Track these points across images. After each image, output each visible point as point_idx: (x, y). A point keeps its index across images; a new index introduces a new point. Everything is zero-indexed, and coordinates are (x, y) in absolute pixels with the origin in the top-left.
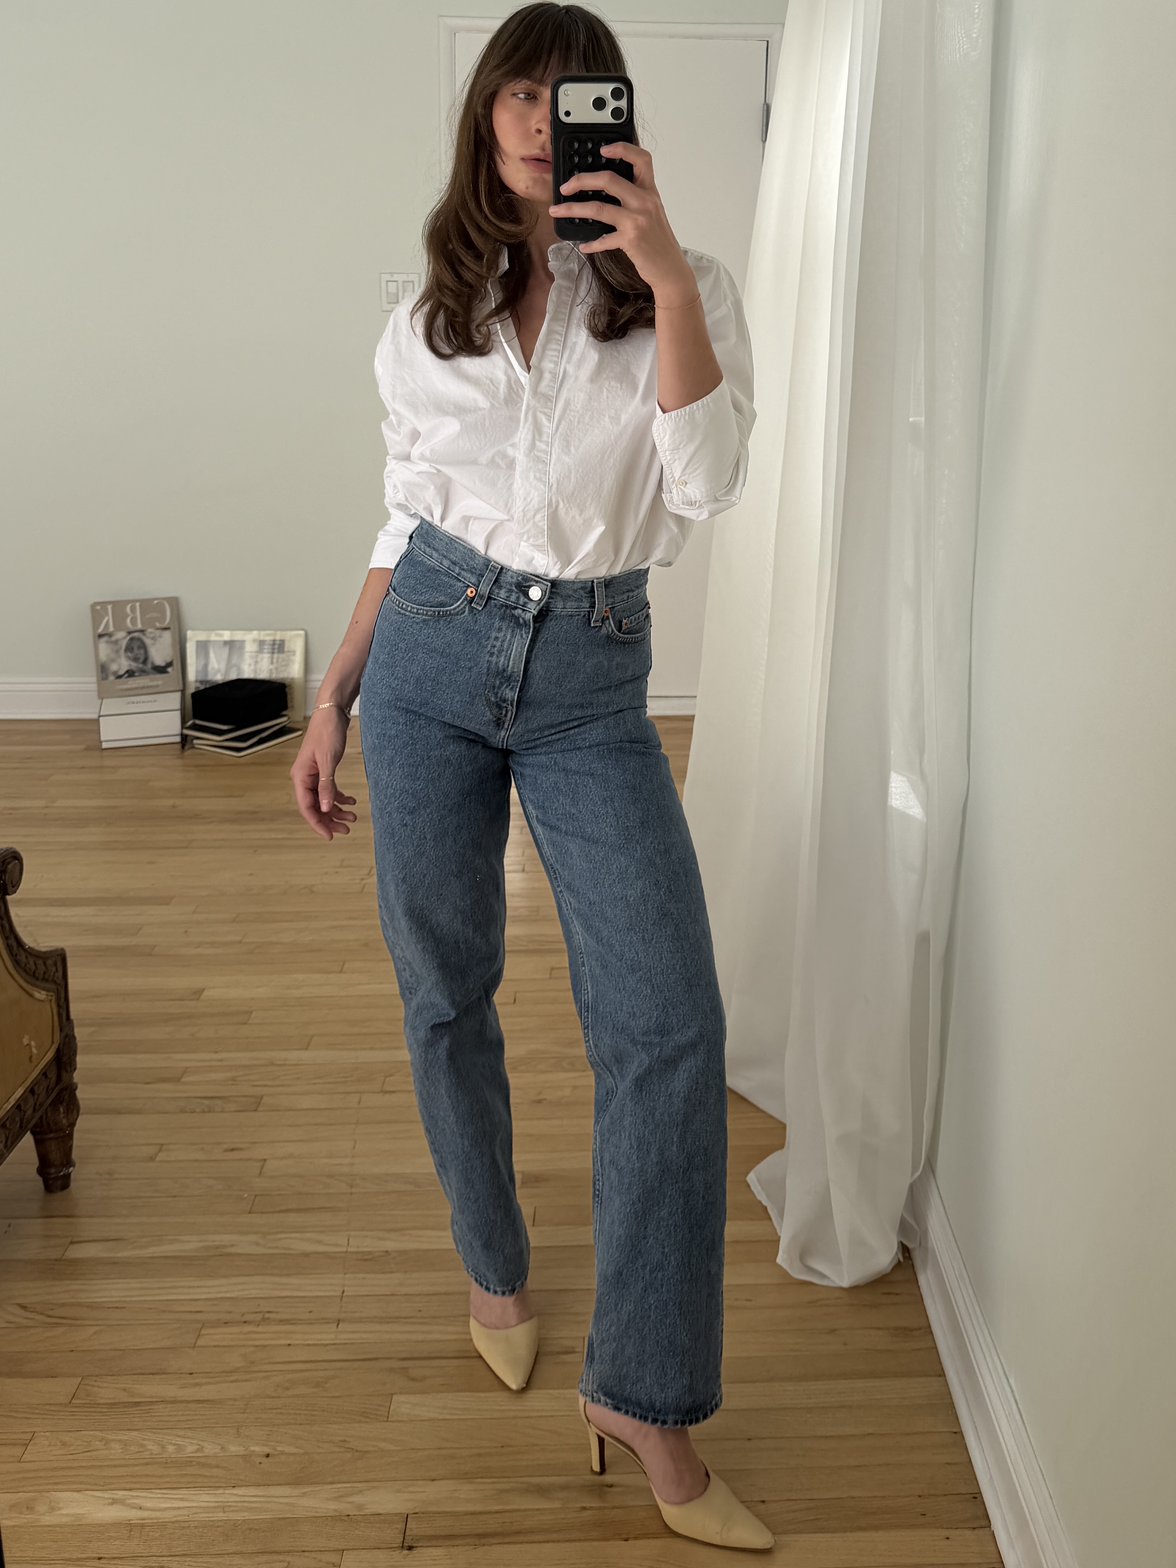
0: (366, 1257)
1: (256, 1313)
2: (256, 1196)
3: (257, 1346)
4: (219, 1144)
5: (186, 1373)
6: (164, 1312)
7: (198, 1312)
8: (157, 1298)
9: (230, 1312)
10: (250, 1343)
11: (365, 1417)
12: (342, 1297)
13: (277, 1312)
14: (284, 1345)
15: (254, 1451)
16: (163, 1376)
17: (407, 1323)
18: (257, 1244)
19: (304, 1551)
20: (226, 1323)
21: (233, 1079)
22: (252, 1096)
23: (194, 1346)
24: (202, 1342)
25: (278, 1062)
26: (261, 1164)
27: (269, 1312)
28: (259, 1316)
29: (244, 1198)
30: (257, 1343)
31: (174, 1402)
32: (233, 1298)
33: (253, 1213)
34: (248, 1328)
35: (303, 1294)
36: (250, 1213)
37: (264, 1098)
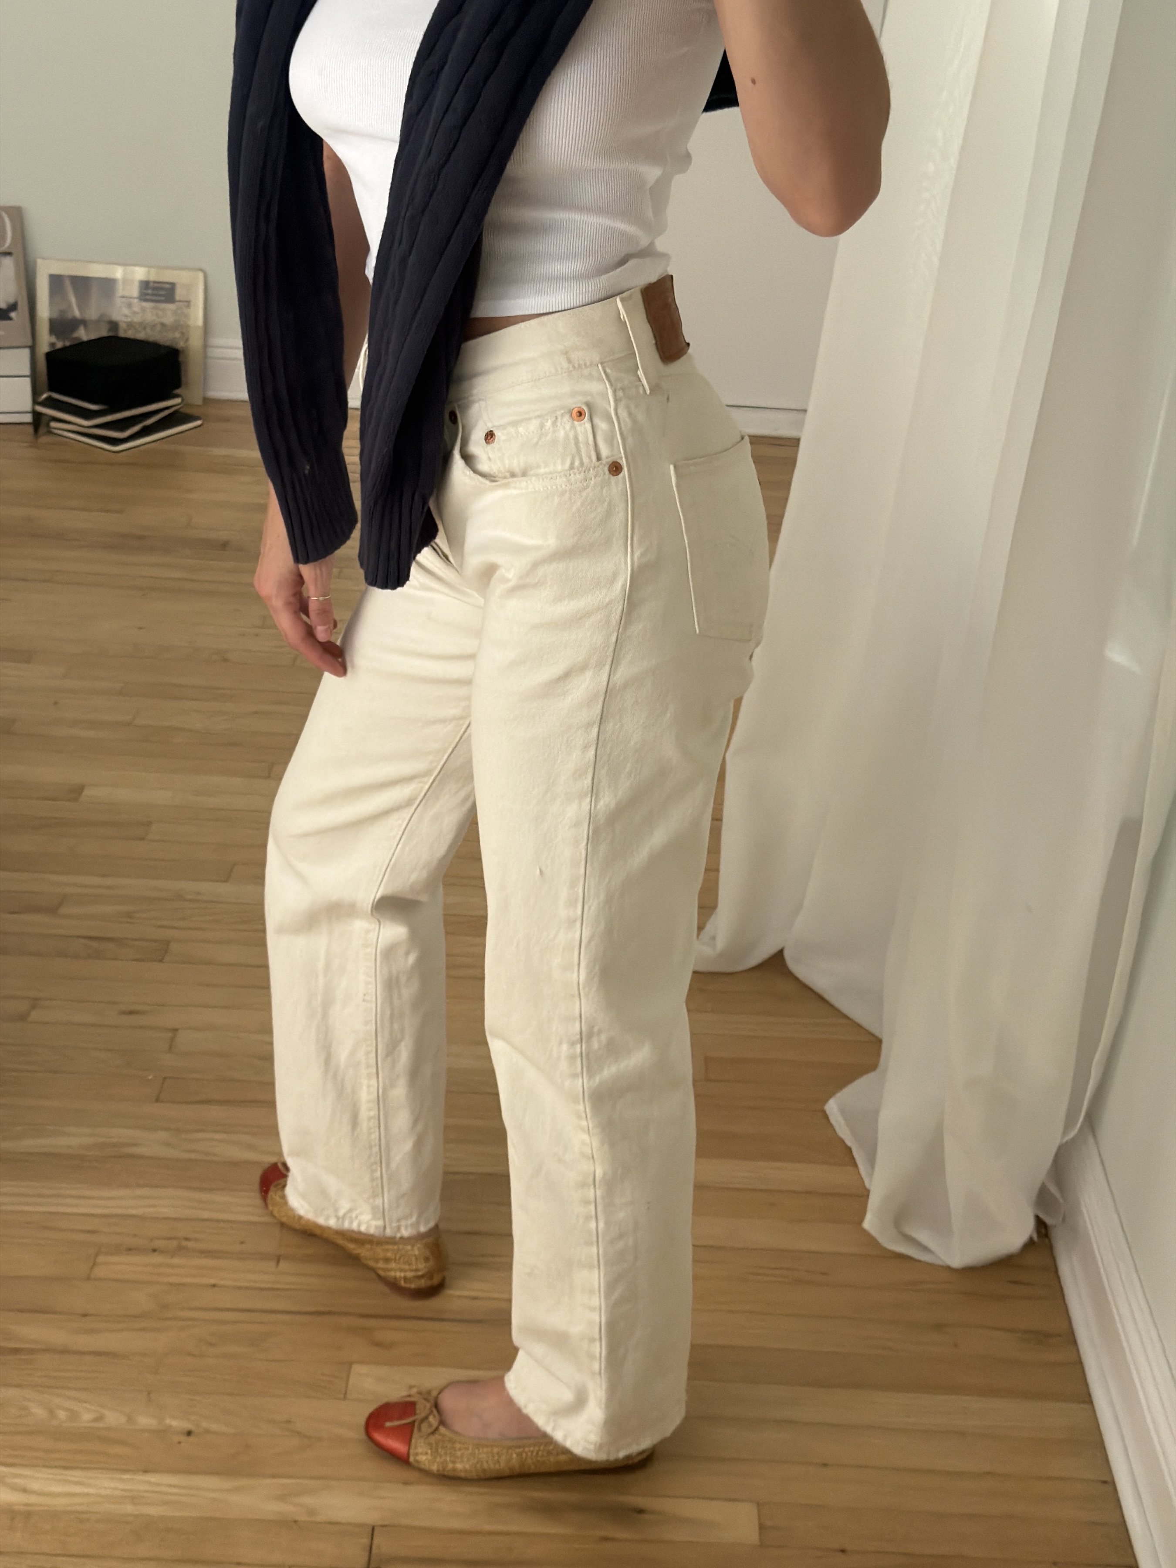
1: (170, 1238)
2: (165, 1078)
3: (171, 1284)
4: (115, 1003)
5: (79, 1315)
6: (46, 1228)
7: (91, 1231)
8: (37, 1209)
9: (135, 1235)
10: (161, 1279)
11: (315, 1391)
13: (196, 1240)
14: (207, 1286)
15: (170, 1426)
16: (49, 1316)
18: (168, 1145)
20: (130, 1249)
21: (130, 915)
22: (155, 941)
23: (88, 1278)
24: (99, 1272)
25: (189, 897)
26: (170, 1035)
27: (187, 1239)
28: (174, 1243)
29: (151, 1079)
30: (171, 1280)
31: (64, 1352)
32: (137, 1217)
33: (161, 1101)
34: (158, 1259)
35: (231, 1217)
36: (157, 1101)
37: (171, 943)
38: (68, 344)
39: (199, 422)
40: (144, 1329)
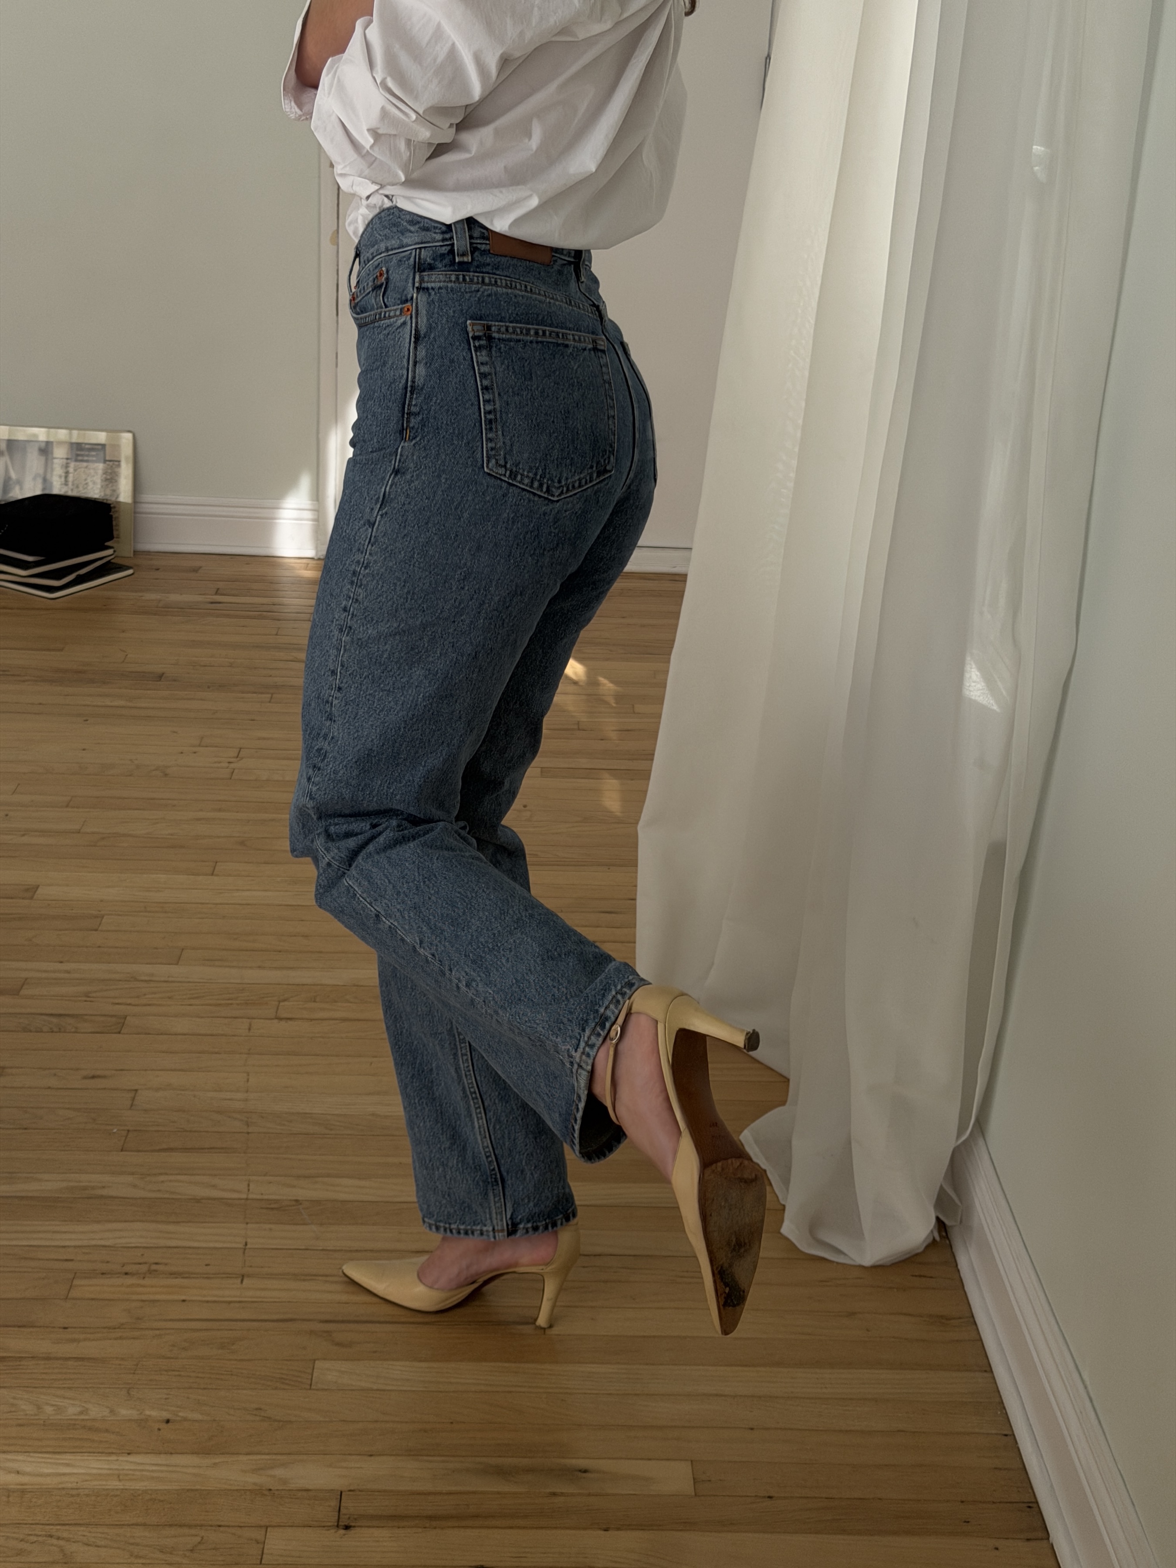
0: (272, 1206)
1: (140, 1264)
2: (128, 1131)
3: (144, 1301)
4: (77, 1069)
5: (60, 1328)
6: (26, 1258)
7: (66, 1260)
8: (14, 1243)
9: (108, 1262)
10: (134, 1297)
11: (283, 1383)
12: (245, 1249)
14: (176, 1301)
15: (150, 1416)
16: (31, 1329)
17: (326, 1281)
18: (134, 1186)
19: (220, 1526)
20: (103, 1274)
21: (87, 995)
22: (112, 1016)
23: (66, 1298)
24: (74, 1293)
25: (143, 978)
26: (132, 1094)
27: (156, 1264)
28: (144, 1268)
29: (114, 1133)
30: (144, 1297)
31: (48, 1358)
32: (109, 1246)
33: (126, 1151)
34: (129, 1281)
35: (196, 1244)
36: (122, 1150)
37: (128, 1018)
39: (131, 571)
40: (121, 1338)
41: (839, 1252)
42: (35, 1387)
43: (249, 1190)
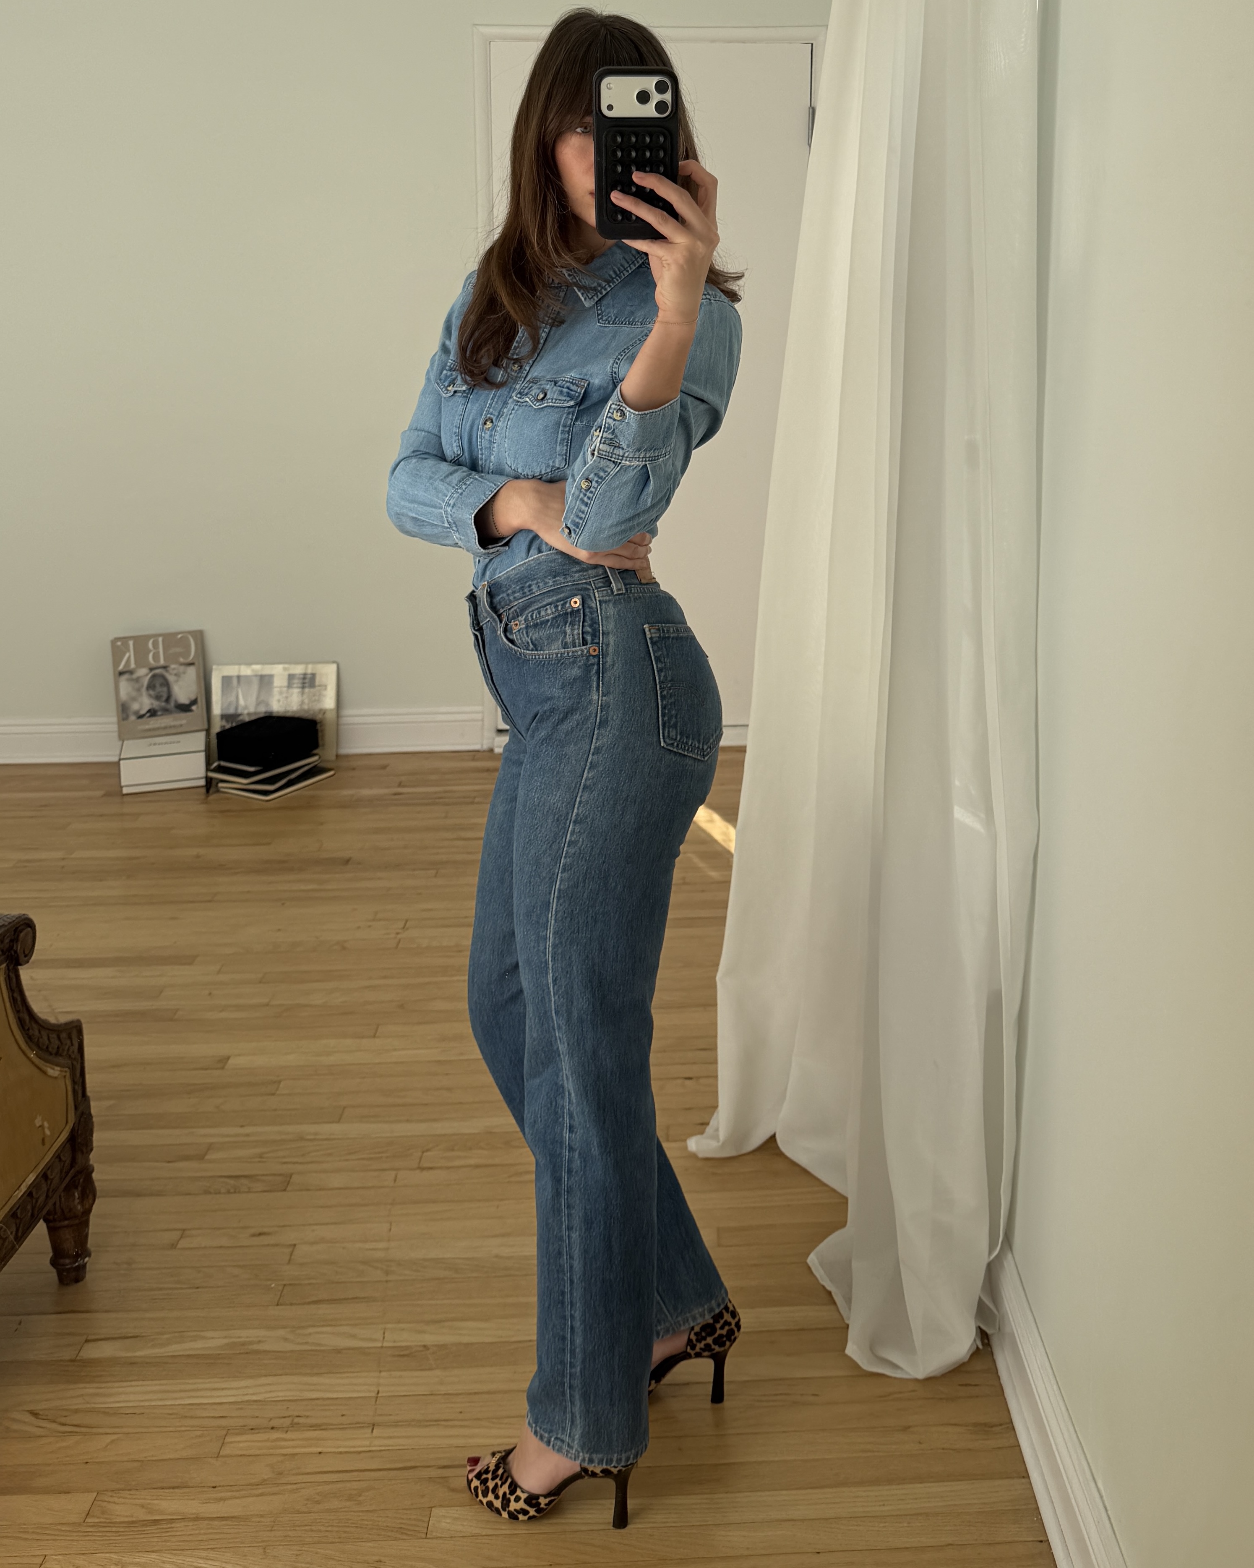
0: (403, 1353)
1: (285, 1417)
2: (285, 1285)
3: (285, 1455)
4: (246, 1228)
6: (186, 1417)
7: (222, 1417)
8: (180, 1402)
9: (257, 1417)
10: (278, 1451)
11: (400, 1533)
12: (377, 1398)
13: (307, 1417)
14: (314, 1454)
16: (185, 1490)
17: (447, 1426)
18: (286, 1340)
20: (252, 1429)
21: (261, 1156)
22: (280, 1175)
24: (226, 1451)
25: (309, 1137)
26: (290, 1249)
27: (299, 1417)
28: (288, 1421)
29: (272, 1288)
30: (285, 1451)
31: (197, 1519)
32: (260, 1401)
33: (281, 1305)
34: (275, 1435)
35: (335, 1395)
36: (278, 1305)
37: (293, 1176)
38: (234, 725)
39: (332, 773)
40: (262, 1495)
41: (895, 1366)
42: (183, 1550)
43: (384, 1338)
